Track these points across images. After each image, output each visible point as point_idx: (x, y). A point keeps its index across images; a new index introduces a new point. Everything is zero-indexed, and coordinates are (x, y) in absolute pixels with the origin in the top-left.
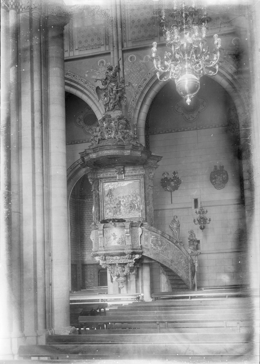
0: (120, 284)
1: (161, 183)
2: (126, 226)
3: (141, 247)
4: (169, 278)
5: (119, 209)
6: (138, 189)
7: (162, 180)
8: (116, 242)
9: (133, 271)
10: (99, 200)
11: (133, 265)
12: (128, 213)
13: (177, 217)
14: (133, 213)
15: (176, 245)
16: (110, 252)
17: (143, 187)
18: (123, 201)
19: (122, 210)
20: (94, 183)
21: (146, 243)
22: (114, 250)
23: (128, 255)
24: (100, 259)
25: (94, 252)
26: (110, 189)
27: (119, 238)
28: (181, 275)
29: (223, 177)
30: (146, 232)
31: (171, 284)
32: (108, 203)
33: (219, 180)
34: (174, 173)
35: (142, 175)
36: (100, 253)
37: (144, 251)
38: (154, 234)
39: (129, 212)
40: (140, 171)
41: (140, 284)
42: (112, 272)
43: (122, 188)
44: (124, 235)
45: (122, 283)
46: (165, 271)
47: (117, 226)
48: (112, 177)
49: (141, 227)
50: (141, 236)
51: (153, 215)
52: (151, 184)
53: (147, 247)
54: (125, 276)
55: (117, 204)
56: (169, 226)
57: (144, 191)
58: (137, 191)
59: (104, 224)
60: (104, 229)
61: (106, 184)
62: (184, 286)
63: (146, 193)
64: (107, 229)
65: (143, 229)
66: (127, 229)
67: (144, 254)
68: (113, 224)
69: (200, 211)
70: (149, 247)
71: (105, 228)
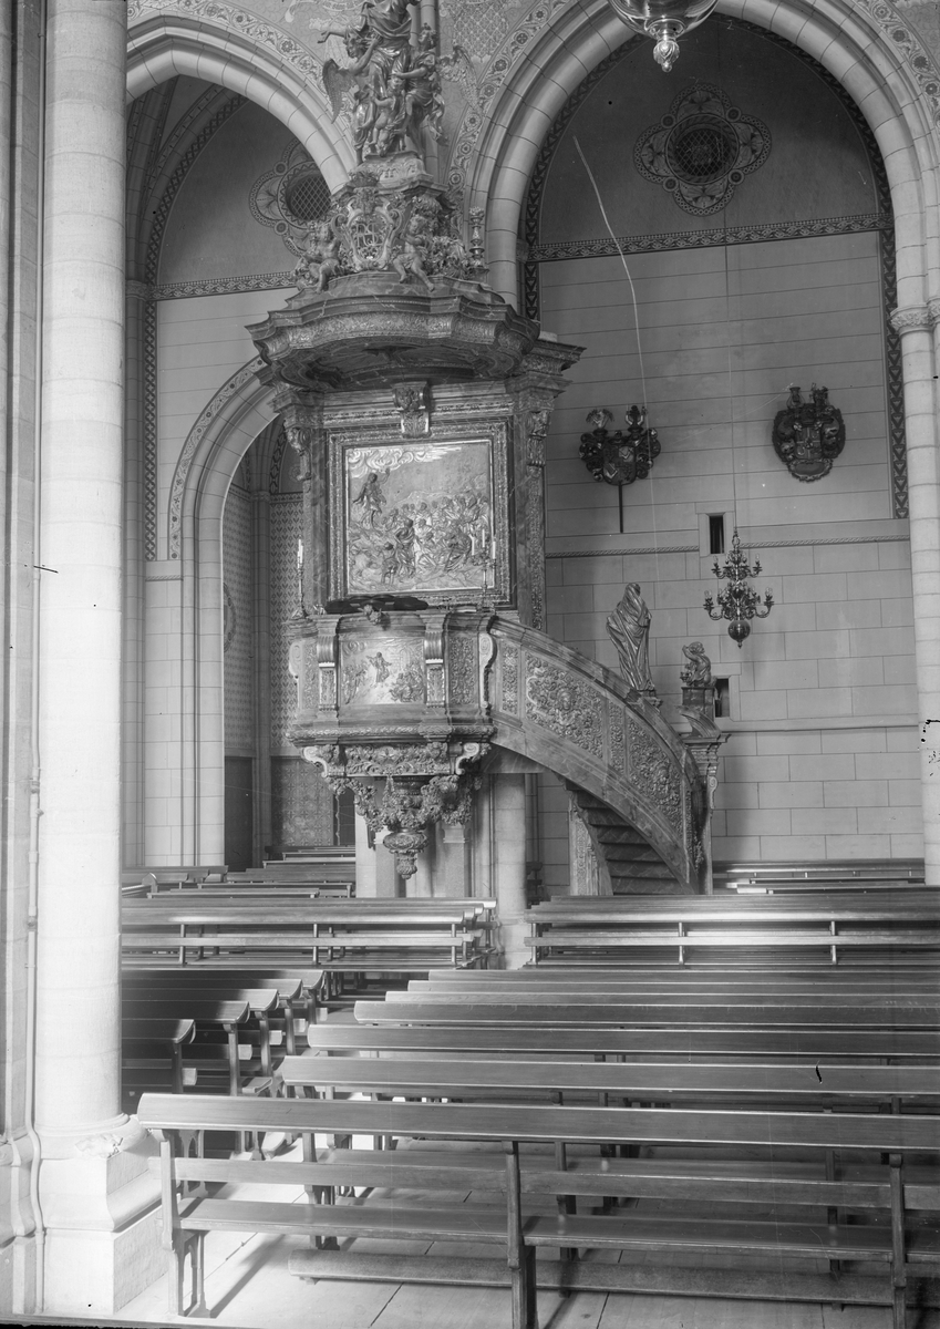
0: (402, 858)
1: (581, 449)
2: (428, 625)
3: (488, 714)
4: (599, 837)
5: (407, 556)
6: (485, 477)
7: (586, 437)
8: (386, 690)
9: (455, 809)
10: (327, 518)
11: (455, 785)
12: (441, 572)
13: (638, 591)
14: (463, 572)
15: (629, 706)
16: (363, 731)
17: (502, 467)
18: (423, 523)
19: (417, 558)
20: (308, 446)
21: (510, 696)
22: (378, 724)
23: (435, 744)
24: (320, 756)
25: (297, 727)
26: (371, 474)
27: (401, 676)
28: (648, 826)
29: (822, 434)
30: (511, 650)
31: (609, 860)
32: (364, 531)
33: (810, 441)
34: (634, 413)
35: (502, 418)
36: (321, 732)
37: (499, 727)
38: (544, 658)
39: (447, 570)
40: (492, 402)
41: (483, 855)
42: (371, 810)
43: (419, 472)
44: (418, 664)
45: (408, 853)
46: (584, 808)
47: (394, 624)
48: (379, 426)
49: (492, 630)
50: (488, 667)
51: (542, 583)
52: (536, 457)
53: (512, 714)
54: (422, 827)
55: (398, 536)
56: (608, 623)
57: (506, 486)
58: (481, 484)
59: (340, 616)
60: (341, 638)
61: (356, 455)
62: (659, 872)
63: (517, 493)
64: (352, 636)
65: (498, 641)
66: (430, 638)
67: (501, 742)
68: (375, 616)
69: (731, 564)
70: (522, 714)
71: (344, 631)
